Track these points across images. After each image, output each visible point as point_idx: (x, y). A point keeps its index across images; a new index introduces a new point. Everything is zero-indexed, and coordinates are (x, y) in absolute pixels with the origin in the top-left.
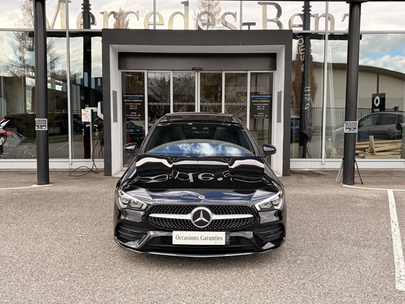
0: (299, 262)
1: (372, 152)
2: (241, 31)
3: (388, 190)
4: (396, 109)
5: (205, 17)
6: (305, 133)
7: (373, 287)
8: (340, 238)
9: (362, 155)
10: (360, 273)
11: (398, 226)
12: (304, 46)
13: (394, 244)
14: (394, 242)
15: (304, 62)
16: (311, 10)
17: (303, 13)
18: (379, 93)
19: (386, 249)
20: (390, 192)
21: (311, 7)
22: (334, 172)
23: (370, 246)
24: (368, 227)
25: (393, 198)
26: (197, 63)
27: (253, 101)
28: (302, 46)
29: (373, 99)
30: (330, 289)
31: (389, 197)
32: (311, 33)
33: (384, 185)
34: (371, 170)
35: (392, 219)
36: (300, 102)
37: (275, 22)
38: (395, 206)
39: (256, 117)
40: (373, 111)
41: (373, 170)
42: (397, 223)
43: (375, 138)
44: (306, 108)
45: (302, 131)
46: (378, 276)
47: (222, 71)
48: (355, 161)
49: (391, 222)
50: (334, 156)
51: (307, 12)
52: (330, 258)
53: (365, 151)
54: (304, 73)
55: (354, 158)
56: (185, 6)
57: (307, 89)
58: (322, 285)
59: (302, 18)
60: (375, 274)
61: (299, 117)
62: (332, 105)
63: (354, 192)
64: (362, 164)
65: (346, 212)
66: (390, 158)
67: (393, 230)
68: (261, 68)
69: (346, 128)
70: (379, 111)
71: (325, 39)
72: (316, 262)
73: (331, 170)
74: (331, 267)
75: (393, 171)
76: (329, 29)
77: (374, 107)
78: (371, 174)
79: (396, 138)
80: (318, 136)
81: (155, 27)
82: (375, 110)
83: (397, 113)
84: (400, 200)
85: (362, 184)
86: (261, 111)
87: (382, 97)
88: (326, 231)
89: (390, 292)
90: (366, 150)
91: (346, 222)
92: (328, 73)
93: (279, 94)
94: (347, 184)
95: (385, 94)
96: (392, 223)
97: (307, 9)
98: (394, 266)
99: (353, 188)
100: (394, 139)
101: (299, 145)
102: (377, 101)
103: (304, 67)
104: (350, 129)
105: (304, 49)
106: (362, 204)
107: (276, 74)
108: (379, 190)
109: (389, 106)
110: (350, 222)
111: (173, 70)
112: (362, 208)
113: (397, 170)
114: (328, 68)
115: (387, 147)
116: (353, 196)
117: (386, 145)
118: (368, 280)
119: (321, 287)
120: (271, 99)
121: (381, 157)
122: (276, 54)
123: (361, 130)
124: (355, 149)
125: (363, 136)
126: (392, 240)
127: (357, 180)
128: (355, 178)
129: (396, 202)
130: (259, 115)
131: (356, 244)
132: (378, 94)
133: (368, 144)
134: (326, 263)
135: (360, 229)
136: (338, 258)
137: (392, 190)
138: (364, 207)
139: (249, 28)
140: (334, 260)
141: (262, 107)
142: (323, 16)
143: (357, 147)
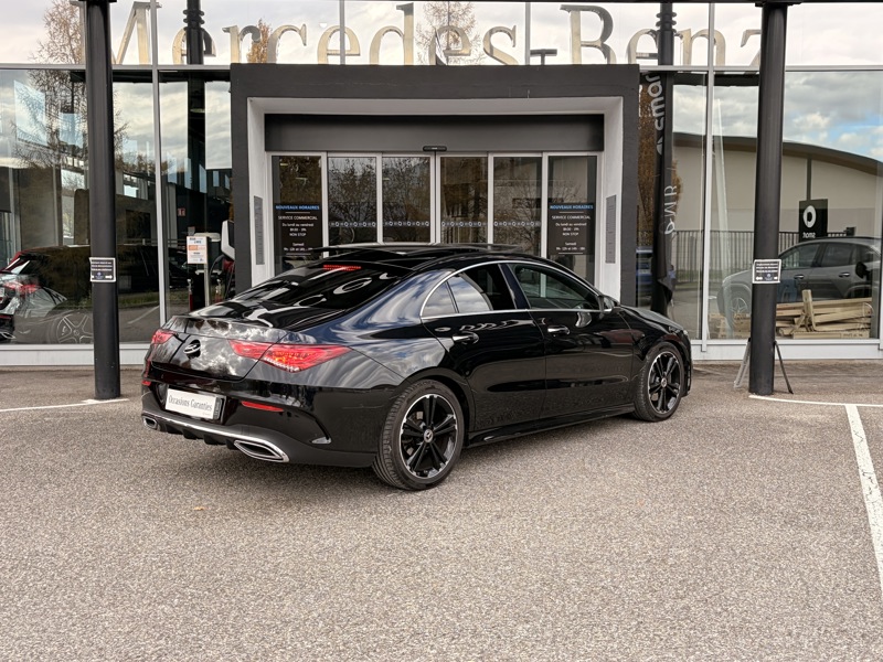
0: (671, 561)
1: (808, 326)
2: (528, 68)
3: (847, 406)
4: (850, 232)
6: (665, 284)
7: (837, 613)
8: (754, 509)
9: (787, 332)
10: (805, 584)
11: (875, 481)
12: (662, 98)
13: (871, 521)
14: (870, 515)
15: (662, 133)
16: (674, 23)
17: (658, 28)
18: (813, 198)
19: (855, 532)
20: (852, 410)
21: (675, 15)
22: (729, 367)
23: (820, 527)
24: (813, 485)
25: (860, 421)
26: (435, 137)
27: (554, 218)
28: (659, 99)
29: (802, 211)
30: (744, 619)
31: (850, 419)
32: (677, 72)
33: (837, 395)
34: (807, 362)
35: (862, 468)
37: (598, 47)
38: (865, 440)
39: (561, 251)
40: (801, 239)
41: (811, 362)
42: (874, 477)
43: (813, 295)
44: (667, 232)
45: (660, 281)
46: (844, 589)
47: (488, 152)
48: (774, 344)
49: (861, 473)
50: (727, 334)
51: (667, 25)
52: (738, 552)
53: (794, 323)
54: (661, 157)
55: (773, 338)
56: (406, 14)
57: (669, 191)
58: (726, 610)
59: (655, 39)
60: (837, 585)
61: (650, 251)
62: (723, 226)
63: (775, 412)
64: (791, 350)
65: (762, 452)
66: (847, 337)
67: (866, 492)
68: (571, 145)
69: (757, 275)
70: (813, 237)
71: (706, 84)
72: (708, 560)
73: (722, 363)
74: (742, 571)
75: (854, 366)
76: (715, 63)
77: (803, 227)
78: (807, 371)
79: (853, 294)
80: (693, 292)
81: (343, 59)
82: (805, 235)
83: (852, 241)
84: (874, 426)
85: (791, 392)
86: (571, 239)
87: (820, 207)
88: (723, 493)
89: (873, 623)
90: (796, 320)
91: (763, 475)
92: (714, 156)
93: (611, 201)
94: (757, 393)
95: (826, 201)
96: (861, 476)
97: (666, 19)
98: (876, 568)
99: (771, 402)
102: (810, 215)
103: (663, 143)
104: (764, 275)
105: (662, 106)
106: (795, 436)
107: (603, 158)
108: (828, 406)
109: (835, 226)
110: (773, 474)
111: (383, 152)
112: (794, 443)
113: (862, 362)
114: (714, 146)
115: (839, 314)
116: (773, 420)
117: (838, 309)
118: (824, 598)
119: (725, 614)
120: (592, 213)
121: (827, 335)
122: (602, 115)
124: (775, 319)
125: (782, 293)
126: (865, 512)
127: (779, 383)
128: (775, 380)
129: (867, 431)
130: (568, 247)
131: (791, 520)
132: (809, 202)
133: (799, 308)
134: (730, 562)
135: (796, 488)
136: (754, 552)
137: (855, 405)
138: (798, 442)
139: (543, 60)
140: (746, 557)
141: (572, 231)
142: (701, 34)
143: (779, 313)
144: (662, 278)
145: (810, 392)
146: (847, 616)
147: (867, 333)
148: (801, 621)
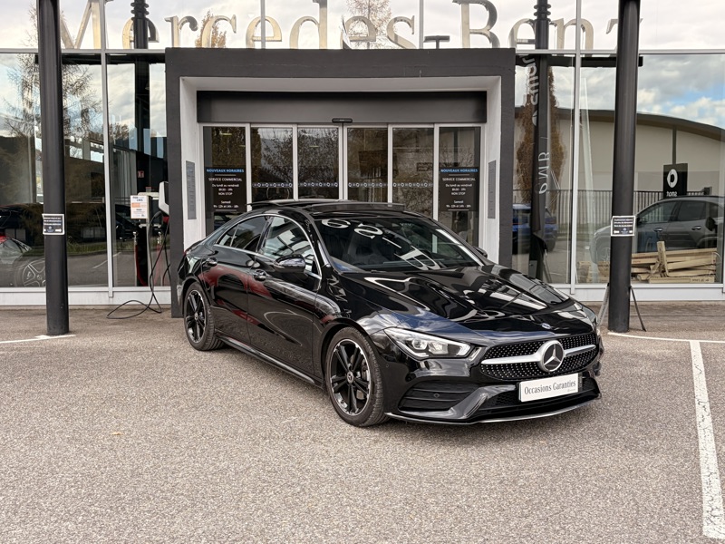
0: (521, 482)
1: (663, 272)
2: (422, 51)
3: (691, 341)
4: (707, 192)
5: (361, 29)
6: (539, 236)
9: (643, 277)
10: (637, 504)
11: (708, 410)
12: (537, 78)
13: (701, 446)
14: (701, 441)
15: (537, 107)
16: (549, 13)
17: (535, 18)
18: (677, 163)
19: (685, 456)
20: (695, 346)
21: (549, 6)
22: (593, 307)
23: (656, 451)
24: (654, 413)
25: (701, 356)
26: (342, 110)
27: (444, 179)
28: (534, 78)
29: (666, 174)
30: (578, 537)
31: (693, 354)
32: (550, 55)
33: (684, 332)
34: (661, 304)
35: (699, 397)
36: (530, 181)
37: (484, 34)
38: (703, 372)
39: (450, 208)
40: (665, 196)
41: (665, 303)
42: (708, 405)
43: (667, 245)
44: (541, 192)
45: (535, 234)
46: (670, 509)
47: (388, 124)
48: (630, 288)
49: (697, 402)
50: (594, 279)
51: (543, 15)
52: (581, 474)
53: (650, 270)
54: (537, 128)
55: (629, 283)
56: (321, 7)
57: (543, 157)
58: (564, 528)
59: (533, 27)
60: (665, 505)
61: (529, 208)
62: (589, 186)
63: (628, 346)
64: (642, 293)
65: (613, 383)
66: (696, 281)
67: (699, 419)
68: (459, 118)
69: (615, 229)
70: (675, 195)
71: (574, 66)
72: (554, 481)
74: (583, 491)
75: (701, 306)
76: (583, 47)
77: (667, 188)
78: (660, 311)
79: (706, 244)
80: (564, 242)
81: (263, 44)
82: (669, 194)
83: (707, 199)
84: (713, 360)
85: (644, 330)
86: (458, 198)
87: (681, 171)
89: (692, 541)
90: (652, 267)
92: (581, 127)
93: (492, 165)
94: (615, 331)
95: (686, 165)
96: (697, 405)
97: (542, 10)
98: (701, 489)
99: (626, 338)
100: (702, 246)
101: (531, 259)
102: (672, 177)
103: (537, 116)
104: (621, 230)
105: (537, 84)
106: (644, 369)
107: (485, 129)
108: (675, 342)
109: (693, 186)
110: (620, 402)
111: (298, 124)
112: (642, 375)
113: (708, 303)
114: (581, 118)
115: (689, 261)
116: (626, 354)
117: (688, 258)
118: (652, 517)
119: (562, 532)
120: (477, 176)
121: (679, 280)
122: (486, 92)
123: (643, 230)
124: (630, 266)
125: (646, 243)
126: (697, 437)
127: (634, 322)
128: (630, 319)
129: (706, 364)
130: (456, 204)
131: (630, 445)
132: (674, 166)
133: (655, 257)
134: (573, 484)
135: (638, 416)
136: (595, 474)
137: (698, 341)
138: (645, 374)
139: (438, 45)
140: (587, 479)
141: (460, 191)
142: (572, 23)
143: (633, 262)
144: (537, 231)
145: (661, 330)
146: (670, 534)
147: (713, 278)
148: (629, 539)
